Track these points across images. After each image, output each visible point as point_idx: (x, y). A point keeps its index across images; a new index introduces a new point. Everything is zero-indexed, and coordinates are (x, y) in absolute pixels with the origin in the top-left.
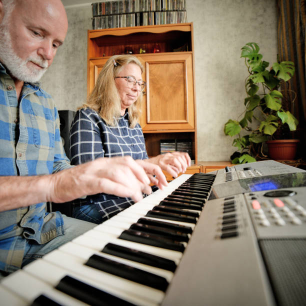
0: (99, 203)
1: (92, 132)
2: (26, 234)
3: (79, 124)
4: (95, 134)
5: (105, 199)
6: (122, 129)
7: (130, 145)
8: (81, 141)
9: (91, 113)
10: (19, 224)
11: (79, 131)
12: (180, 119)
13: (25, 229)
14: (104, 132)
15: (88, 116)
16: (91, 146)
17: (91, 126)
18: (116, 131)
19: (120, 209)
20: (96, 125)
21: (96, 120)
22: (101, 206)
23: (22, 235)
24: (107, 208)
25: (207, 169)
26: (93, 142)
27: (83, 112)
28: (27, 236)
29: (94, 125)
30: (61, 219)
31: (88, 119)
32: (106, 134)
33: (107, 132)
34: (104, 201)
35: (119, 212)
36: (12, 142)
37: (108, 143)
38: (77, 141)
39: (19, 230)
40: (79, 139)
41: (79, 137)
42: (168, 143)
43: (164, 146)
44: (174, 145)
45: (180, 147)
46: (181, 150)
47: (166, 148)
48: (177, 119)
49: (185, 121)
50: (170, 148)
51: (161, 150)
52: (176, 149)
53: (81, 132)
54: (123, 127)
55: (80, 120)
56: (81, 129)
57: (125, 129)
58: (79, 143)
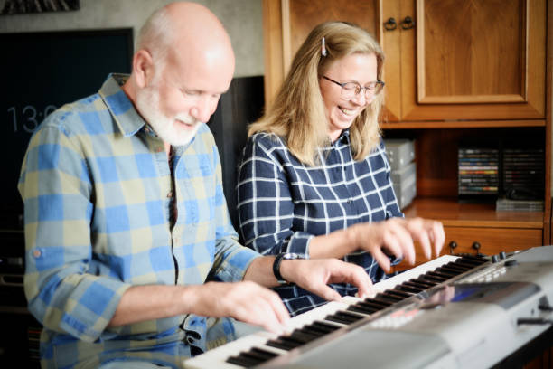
0: (287, 301)
1: (276, 181)
2: (190, 339)
3: (253, 167)
4: (281, 184)
5: (295, 294)
6: (332, 170)
7: (346, 200)
8: (258, 196)
9: (274, 148)
10: (181, 327)
11: (254, 179)
12: (504, 93)
13: (188, 333)
15: (269, 153)
17: (273, 172)
18: (319, 176)
20: (281, 169)
22: (288, 306)
23: (184, 340)
24: (300, 309)
26: (278, 199)
27: (260, 144)
28: (191, 341)
29: (278, 168)
30: (231, 324)
31: (268, 158)
33: (300, 183)
34: (294, 297)
36: (167, 224)
37: (303, 201)
38: (251, 197)
39: (182, 334)
40: (255, 194)
41: (254, 190)
42: (477, 151)
43: (466, 157)
44: (497, 156)
45: (513, 162)
46: (513, 168)
47: (474, 164)
48: (499, 92)
49: (518, 98)
50: (485, 163)
51: (461, 168)
52: (498, 166)
53: (257, 182)
54: (334, 166)
55: (254, 159)
56: (257, 176)
57: (338, 169)
58: (255, 200)
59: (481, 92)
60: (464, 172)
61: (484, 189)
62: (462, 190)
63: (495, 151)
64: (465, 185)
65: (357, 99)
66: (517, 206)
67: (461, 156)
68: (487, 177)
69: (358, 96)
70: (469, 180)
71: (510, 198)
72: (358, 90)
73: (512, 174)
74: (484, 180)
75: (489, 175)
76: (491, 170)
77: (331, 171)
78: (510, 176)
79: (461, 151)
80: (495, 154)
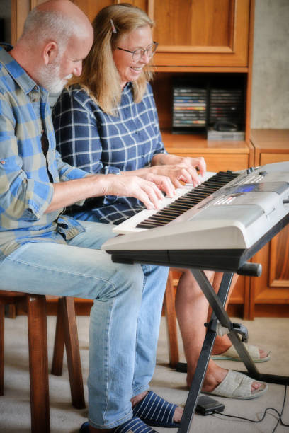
0: (98, 209)
1: (89, 125)
2: (60, 229)
3: (72, 115)
4: (93, 127)
8: (76, 137)
9: (88, 100)
10: (56, 221)
11: (73, 125)
12: (217, 45)
14: (103, 125)
15: (83, 105)
16: (88, 143)
17: (87, 119)
19: (126, 217)
20: (93, 115)
21: (93, 108)
22: (100, 213)
23: (56, 230)
24: (110, 214)
25: (262, 155)
26: (90, 139)
27: (76, 98)
29: (90, 116)
31: (83, 108)
32: (105, 126)
33: (106, 124)
35: (124, 220)
37: (108, 138)
38: (71, 138)
40: (74, 136)
41: (74, 132)
42: (189, 91)
43: (180, 95)
44: (205, 95)
45: (217, 100)
46: (218, 105)
47: (186, 101)
48: (212, 44)
49: (227, 49)
50: (195, 100)
51: (175, 105)
52: (207, 103)
53: (76, 127)
54: (125, 107)
55: (72, 109)
56: (76, 122)
57: (128, 109)
58: (74, 140)
59: (198, 44)
60: (178, 108)
61: (194, 122)
62: (176, 124)
63: (203, 91)
64: (179, 119)
65: (144, 59)
66: (224, 137)
67: (175, 94)
68: (197, 112)
69: (143, 57)
70: (182, 115)
71: (218, 130)
72: (143, 53)
73: (217, 110)
74: (194, 115)
75: (199, 110)
76: (201, 106)
77: (123, 110)
78: (214, 112)
79: (176, 91)
80: (203, 93)
